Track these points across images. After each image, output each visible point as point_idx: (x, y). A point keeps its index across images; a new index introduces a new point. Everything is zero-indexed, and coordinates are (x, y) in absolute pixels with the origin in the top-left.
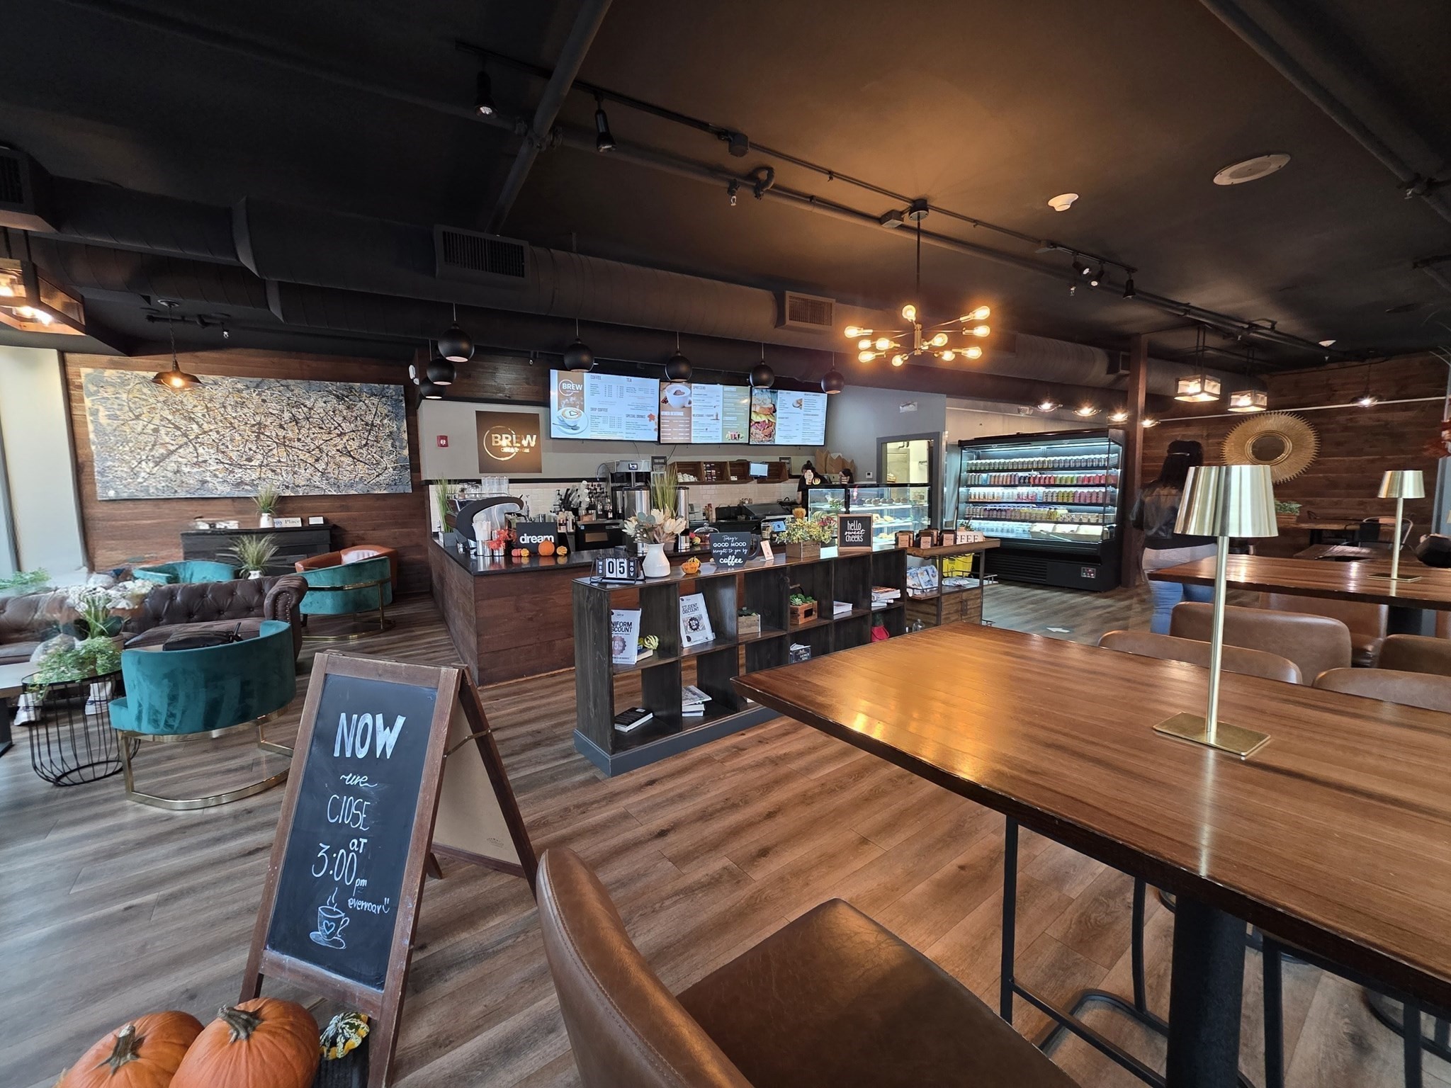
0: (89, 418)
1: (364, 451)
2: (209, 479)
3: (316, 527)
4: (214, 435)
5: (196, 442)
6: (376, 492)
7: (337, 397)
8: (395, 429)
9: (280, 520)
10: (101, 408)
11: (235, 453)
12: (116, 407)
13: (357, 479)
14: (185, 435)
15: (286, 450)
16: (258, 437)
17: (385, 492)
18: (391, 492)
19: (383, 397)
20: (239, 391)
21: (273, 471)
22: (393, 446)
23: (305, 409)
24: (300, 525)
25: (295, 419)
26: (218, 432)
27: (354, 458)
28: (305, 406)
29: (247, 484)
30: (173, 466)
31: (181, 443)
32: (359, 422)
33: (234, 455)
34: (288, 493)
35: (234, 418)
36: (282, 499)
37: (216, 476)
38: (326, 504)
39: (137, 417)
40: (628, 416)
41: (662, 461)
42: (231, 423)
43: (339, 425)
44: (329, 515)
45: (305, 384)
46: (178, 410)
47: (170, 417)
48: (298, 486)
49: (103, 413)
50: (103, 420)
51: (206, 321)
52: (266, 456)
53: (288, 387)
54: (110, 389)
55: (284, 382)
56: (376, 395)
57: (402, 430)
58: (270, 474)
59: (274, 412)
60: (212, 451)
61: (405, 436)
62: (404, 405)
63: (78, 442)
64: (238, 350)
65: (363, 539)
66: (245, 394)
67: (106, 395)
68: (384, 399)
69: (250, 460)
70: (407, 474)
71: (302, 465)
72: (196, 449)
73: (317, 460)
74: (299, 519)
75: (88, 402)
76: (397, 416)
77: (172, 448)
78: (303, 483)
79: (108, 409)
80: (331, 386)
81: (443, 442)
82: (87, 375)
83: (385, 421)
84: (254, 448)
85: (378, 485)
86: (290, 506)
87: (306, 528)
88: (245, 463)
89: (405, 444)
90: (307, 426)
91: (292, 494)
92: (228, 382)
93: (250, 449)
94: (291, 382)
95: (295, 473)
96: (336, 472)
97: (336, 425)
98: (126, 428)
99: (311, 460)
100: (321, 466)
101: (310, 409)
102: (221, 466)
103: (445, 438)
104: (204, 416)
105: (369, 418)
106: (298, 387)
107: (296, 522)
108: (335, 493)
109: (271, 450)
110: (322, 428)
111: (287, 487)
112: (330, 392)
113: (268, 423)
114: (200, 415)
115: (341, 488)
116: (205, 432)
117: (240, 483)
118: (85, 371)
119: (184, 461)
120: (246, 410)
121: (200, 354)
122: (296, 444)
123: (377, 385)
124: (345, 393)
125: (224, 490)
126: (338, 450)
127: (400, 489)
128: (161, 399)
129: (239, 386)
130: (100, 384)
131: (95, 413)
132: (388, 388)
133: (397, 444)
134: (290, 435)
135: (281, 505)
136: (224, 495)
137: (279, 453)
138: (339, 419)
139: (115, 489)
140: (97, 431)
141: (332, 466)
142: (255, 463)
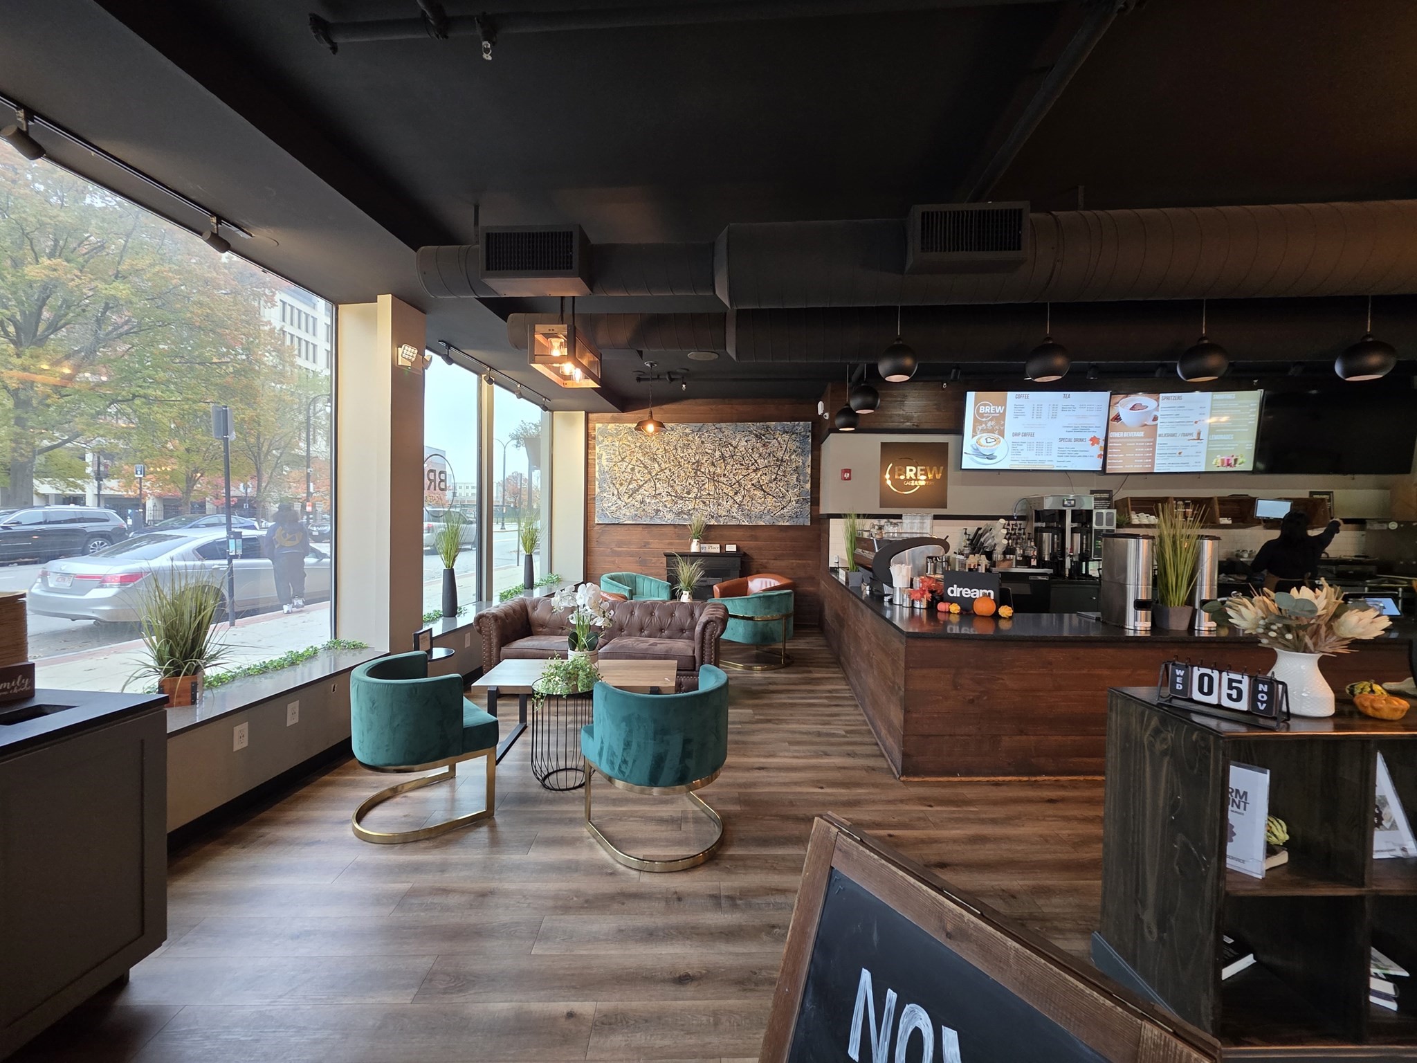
0: (597, 461)
1: (773, 485)
2: (661, 508)
3: (731, 554)
4: (667, 472)
5: (655, 479)
6: (780, 524)
7: (756, 436)
8: (801, 464)
9: (705, 545)
10: (604, 454)
11: (680, 487)
12: (612, 452)
13: (766, 511)
14: (650, 473)
15: (715, 485)
16: (696, 473)
17: (787, 524)
18: (793, 524)
19: (793, 434)
20: (687, 435)
21: (704, 503)
22: (798, 479)
23: (731, 448)
24: (718, 551)
25: (723, 457)
26: (670, 470)
27: (765, 492)
28: (732, 446)
29: (685, 514)
30: (639, 498)
31: (646, 479)
32: (771, 458)
33: (679, 489)
34: (713, 522)
35: (682, 458)
36: (709, 528)
37: (666, 506)
38: (739, 533)
39: (623, 460)
40: (1061, 440)
41: (1106, 495)
42: (679, 462)
43: (756, 461)
44: (742, 544)
45: (731, 426)
46: (647, 453)
47: (642, 459)
48: (720, 516)
49: (604, 457)
50: (604, 463)
51: (673, 377)
52: (700, 489)
53: (720, 429)
54: (610, 439)
55: (718, 425)
56: (787, 433)
57: (806, 465)
58: (701, 505)
59: (710, 451)
60: (665, 485)
61: (809, 470)
62: (810, 441)
63: (590, 479)
64: (690, 401)
65: (766, 567)
66: (690, 438)
67: (607, 443)
68: (793, 436)
69: (688, 493)
70: (807, 507)
71: (725, 498)
72: (655, 485)
73: (736, 493)
74: (718, 545)
75: (597, 449)
76: (803, 451)
77: (641, 483)
78: (724, 514)
79: (608, 454)
80: (752, 426)
81: (847, 475)
82: (599, 428)
83: (793, 457)
84: (692, 483)
85: (782, 516)
86: (713, 533)
87: (724, 555)
88: (686, 495)
89: (808, 478)
90: (731, 464)
91: (716, 524)
92: (680, 427)
93: (690, 484)
94: (723, 425)
95: (719, 505)
96: (750, 504)
97: (753, 461)
98: (616, 468)
99: (731, 493)
100: (738, 498)
101: (735, 448)
102: (670, 498)
103: (849, 471)
104: (662, 457)
105: (780, 454)
106: (728, 429)
107: (715, 548)
108: (747, 524)
109: (704, 484)
110: (742, 465)
111: (712, 517)
112: (751, 432)
113: (704, 461)
114: (660, 456)
115: (753, 519)
116: (662, 470)
117: (681, 513)
118: (598, 425)
119: (647, 494)
120: (690, 451)
121: (664, 407)
122: (722, 479)
123: (789, 423)
124: (762, 432)
125: (669, 518)
126: (753, 484)
127: (800, 522)
128: (638, 444)
129: (687, 431)
130: (604, 434)
131: (600, 458)
132: (798, 425)
133: (801, 478)
134: (719, 471)
135: (708, 533)
136: (669, 522)
137: (709, 487)
138: (756, 456)
139: (606, 516)
140: (600, 471)
141: (747, 498)
142: (692, 495)
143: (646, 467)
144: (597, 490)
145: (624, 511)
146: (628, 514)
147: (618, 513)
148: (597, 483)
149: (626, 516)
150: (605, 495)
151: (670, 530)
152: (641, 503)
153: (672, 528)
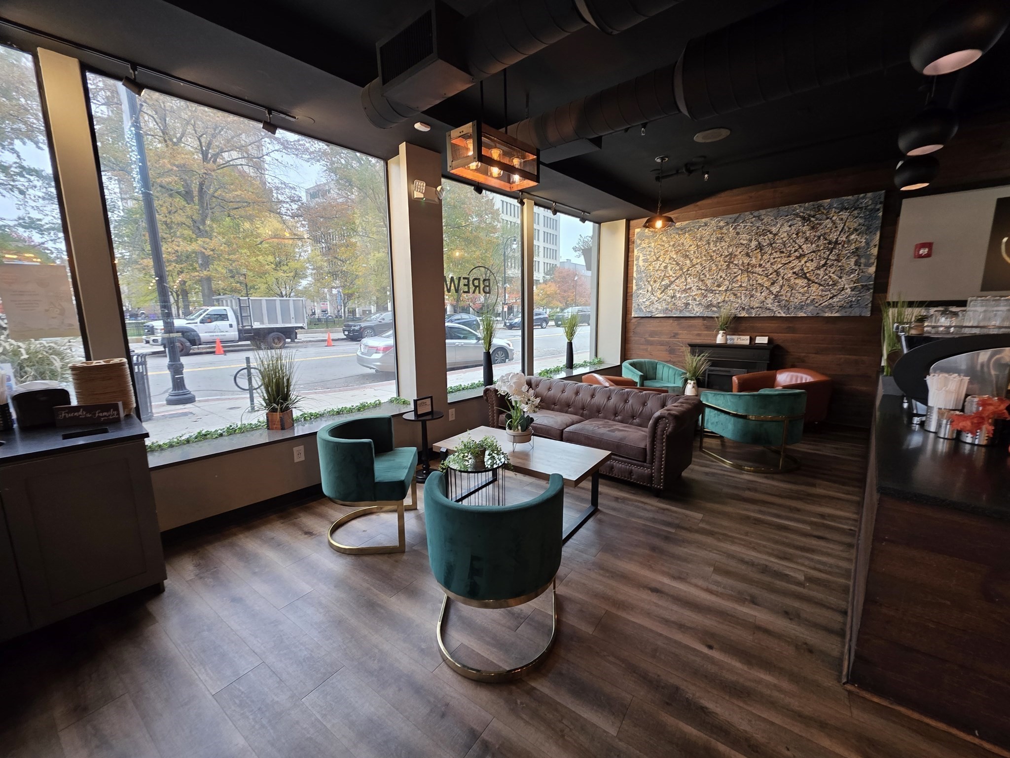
0: (635, 263)
1: (821, 272)
2: (690, 302)
3: (761, 347)
4: (699, 267)
5: (686, 274)
6: (827, 315)
7: (803, 218)
8: (863, 244)
9: (734, 337)
10: (642, 255)
11: (710, 281)
12: (648, 253)
13: (808, 302)
14: (681, 269)
15: (748, 276)
16: (728, 266)
17: (837, 315)
18: (845, 315)
19: (856, 209)
20: (721, 228)
21: (735, 295)
22: (856, 263)
23: (771, 236)
24: (747, 342)
25: (760, 247)
26: (701, 265)
27: (809, 280)
29: (714, 306)
30: (670, 292)
31: (678, 275)
32: (822, 242)
33: (709, 283)
34: (744, 314)
35: (714, 251)
36: (737, 319)
37: (695, 300)
38: (773, 325)
39: (657, 259)
42: (711, 256)
43: (801, 247)
44: (775, 336)
45: (772, 212)
46: (680, 251)
47: (675, 257)
48: (752, 308)
49: (641, 258)
50: (641, 263)
51: (692, 168)
52: (732, 282)
53: (759, 217)
54: (647, 241)
55: (756, 214)
56: (847, 209)
57: (872, 244)
58: (732, 298)
59: (745, 242)
60: (696, 280)
61: (875, 251)
62: (881, 214)
63: (629, 278)
64: (728, 193)
65: (803, 361)
66: (724, 231)
67: (644, 246)
68: (856, 212)
69: (719, 286)
70: (868, 296)
71: (759, 289)
72: (686, 280)
73: (773, 284)
74: (748, 337)
75: (636, 251)
76: (868, 228)
77: (673, 279)
78: (757, 305)
79: (644, 255)
80: (798, 209)
81: (924, 251)
82: (638, 234)
83: (852, 237)
84: (724, 276)
85: (830, 307)
86: (744, 325)
87: (753, 346)
88: (716, 288)
89: (873, 260)
90: (769, 252)
91: (747, 315)
92: (713, 222)
93: (721, 277)
94: (763, 212)
95: (752, 296)
96: (789, 294)
97: (797, 247)
98: (651, 268)
99: (767, 284)
100: (775, 289)
101: (775, 235)
102: (700, 292)
103: (929, 245)
104: (694, 252)
105: (833, 236)
106: (767, 216)
107: (745, 340)
108: (784, 315)
109: (736, 276)
110: (782, 252)
111: (743, 309)
113: (737, 253)
114: (692, 252)
115: (791, 310)
116: (693, 266)
117: (709, 306)
118: (637, 231)
119: (678, 289)
120: (723, 244)
122: (758, 270)
123: (850, 197)
124: (812, 213)
125: (698, 311)
126: (794, 273)
127: (856, 312)
128: (672, 243)
129: (722, 224)
130: (643, 238)
131: (638, 259)
132: (863, 198)
133: (863, 260)
134: (754, 261)
135: (735, 324)
136: (698, 314)
137: (743, 279)
138: (801, 241)
139: (641, 310)
140: (637, 271)
141: (786, 288)
142: (723, 288)
143: (678, 264)
144: (635, 288)
145: (657, 305)
146: (660, 308)
147: (651, 308)
148: (634, 281)
149: (658, 310)
150: (641, 291)
151: (699, 322)
152: (672, 298)
153: (700, 321)
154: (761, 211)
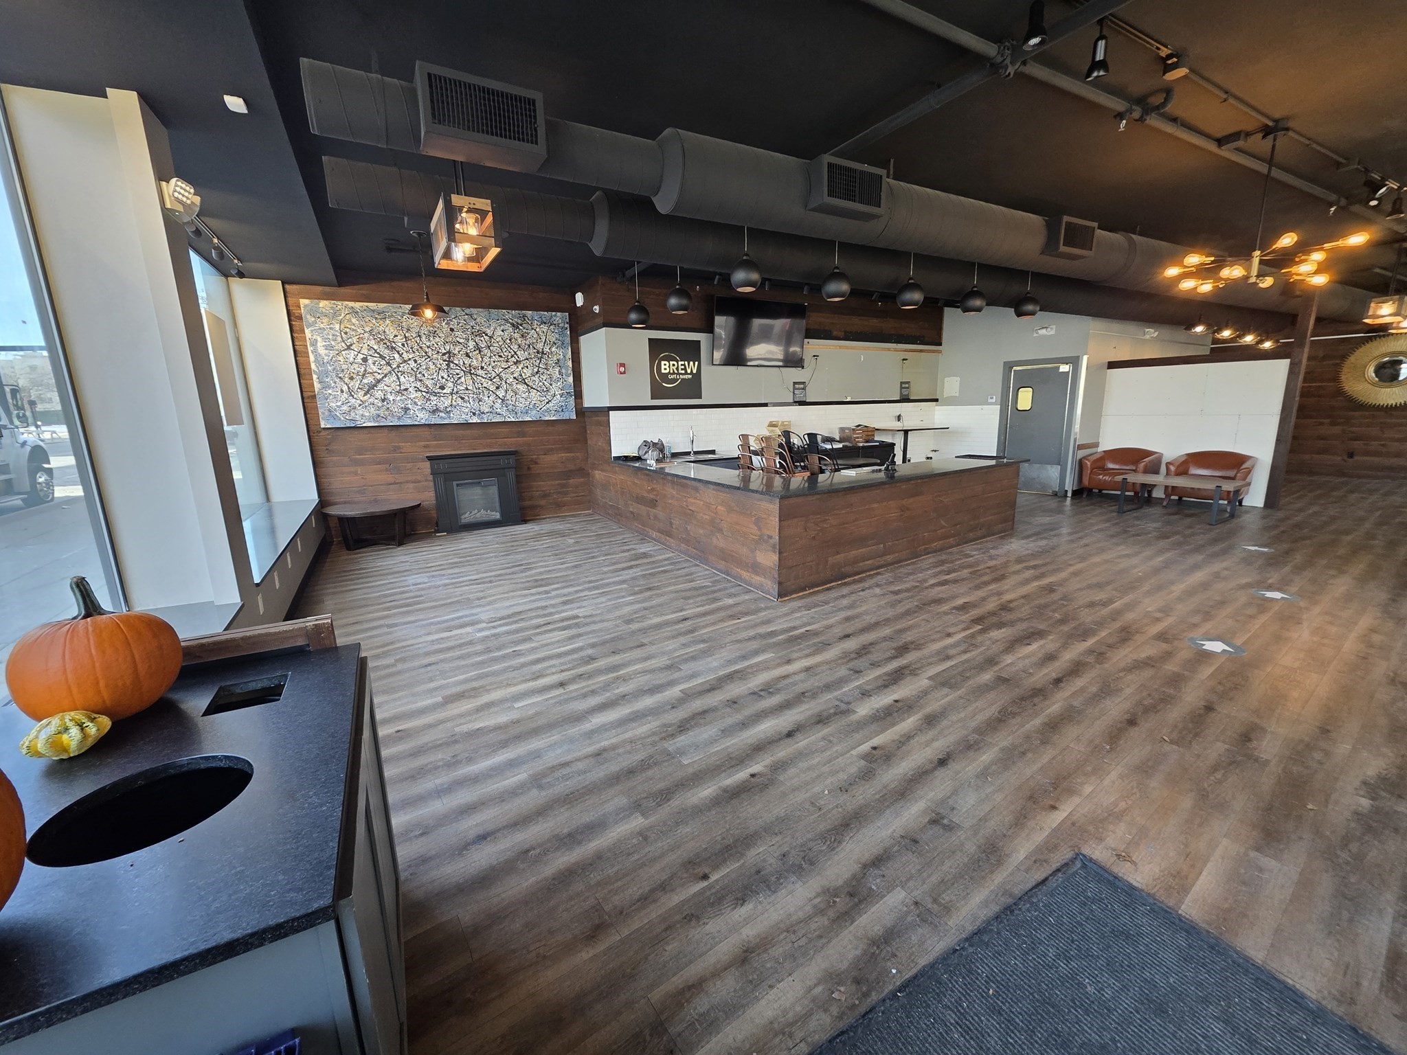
0: (310, 349)
1: (536, 378)
2: (410, 406)
4: (412, 364)
5: (397, 372)
6: (547, 418)
7: (513, 325)
8: (561, 357)
10: (319, 339)
11: (431, 381)
12: (331, 337)
13: (531, 406)
14: (388, 364)
15: (472, 378)
16: (448, 365)
17: (554, 418)
18: (559, 418)
19: (551, 324)
21: (462, 398)
22: (560, 373)
23: (487, 338)
25: (478, 348)
26: (415, 361)
27: (528, 385)
28: (486, 335)
29: (441, 411)
30: (379, 394)
31: (385, 372)
32: (532, 351)
33: (429, 383)
34: (475, 420)
35: (428, 347)
36: (469, 426)
37: (416, 403)
39: (349, 348)
42: (426, 353)
43: (515, 353)
45: (482, 312)
46: (382, 340)
47: (376, 347)
49: (320, 344)
52: (455, 383)
53: (471, 315)
54: (325, 320)
55: (468, 311)
56: (545, 323)
57: (567, 358)
58: (460, 402)
59: (461, 341)
60: (412, 379)
61: (570, 364)
62: (568, 333)
67: (322, 326)
68: (552, 327)
69: (442, 388)
70: (572, 400)
71: (486, 393)
72: (398, 378)
73: (498, 388)
75: (308, 332)
76: (562, 344)
77: (379, 377)
78: (487, 410)
79: (325, 339)
80: (508, 314)
81: (622, 369)
82: (306, 306)
83: (553, 349)
84: (446, 376)
85: (548, 411)
88: (439, 390)
89: (570, 371)
90: (489, 355)
91: (479, 421)
93: (443, 378)
94: (474, 311)
95: (480, 401)
96: (514, 399)
97: (513, 353)
98: (341, 358)
99: (493, 388)
100: (501, 393)
101: (491, 337)
102: (420, 394)
103: (623, 365)
104: (403, 345)
105: (540, 346)
106: (480, 315)
108: (513, 420)
109: (460, 378)
110: (501, 356)
111: (474, 414)
112: (507, 321)
113: (456, 352)
114: (400, 344)
115: (519, 415)
116: (405, 361)
117: (435, 411)
118: (304, 302)
119: (389, 389)
120: (437, 339)
122: (480, 372)
123: (545, 313)
124: (519, 321)
125: (422, 417)
126: (515, 378)
127: (566, 416)
128: (367, 329)
130: (317, 314)
131: (314, 343)
132: (555, 315)
133: (563, 371)
134: (475, 363)
136: (423, 422)
137: (466, 381)
138: (515, 347)
139: (335, 418)
140: (316, 361)
141: (510, 393)
142: (447, 390)
143: (382, 357)
144: (317, 386)
145: (360, 411)
146: (367, 414)
147: (353, 414)
148: (315, 377)
149: (364, 416)
150: (330, 391)
151: (426, 433)
152: (383, 401)
153: (426, 429)
154: (472, 309)
